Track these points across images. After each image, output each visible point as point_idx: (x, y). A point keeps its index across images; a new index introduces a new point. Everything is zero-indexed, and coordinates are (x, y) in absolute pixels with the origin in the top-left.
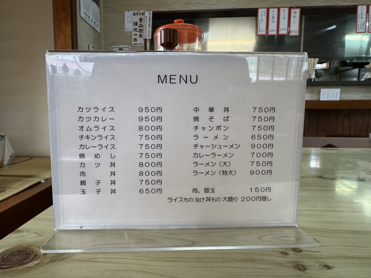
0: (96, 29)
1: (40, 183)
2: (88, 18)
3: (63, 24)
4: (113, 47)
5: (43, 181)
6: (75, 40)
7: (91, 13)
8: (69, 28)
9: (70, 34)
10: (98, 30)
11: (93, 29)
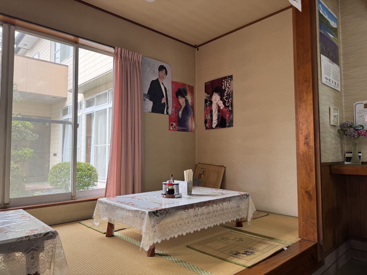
0: (337, 89)
1: (283, 250)
2: (329, 81)
3: (305, 94)
4: (356, 103)
5: (286, 249)
6: (317, 106)
7: (331, 76)
8: (311, 97)
9: (312, 102)
10: (339, 89)
11: (334, 90)
